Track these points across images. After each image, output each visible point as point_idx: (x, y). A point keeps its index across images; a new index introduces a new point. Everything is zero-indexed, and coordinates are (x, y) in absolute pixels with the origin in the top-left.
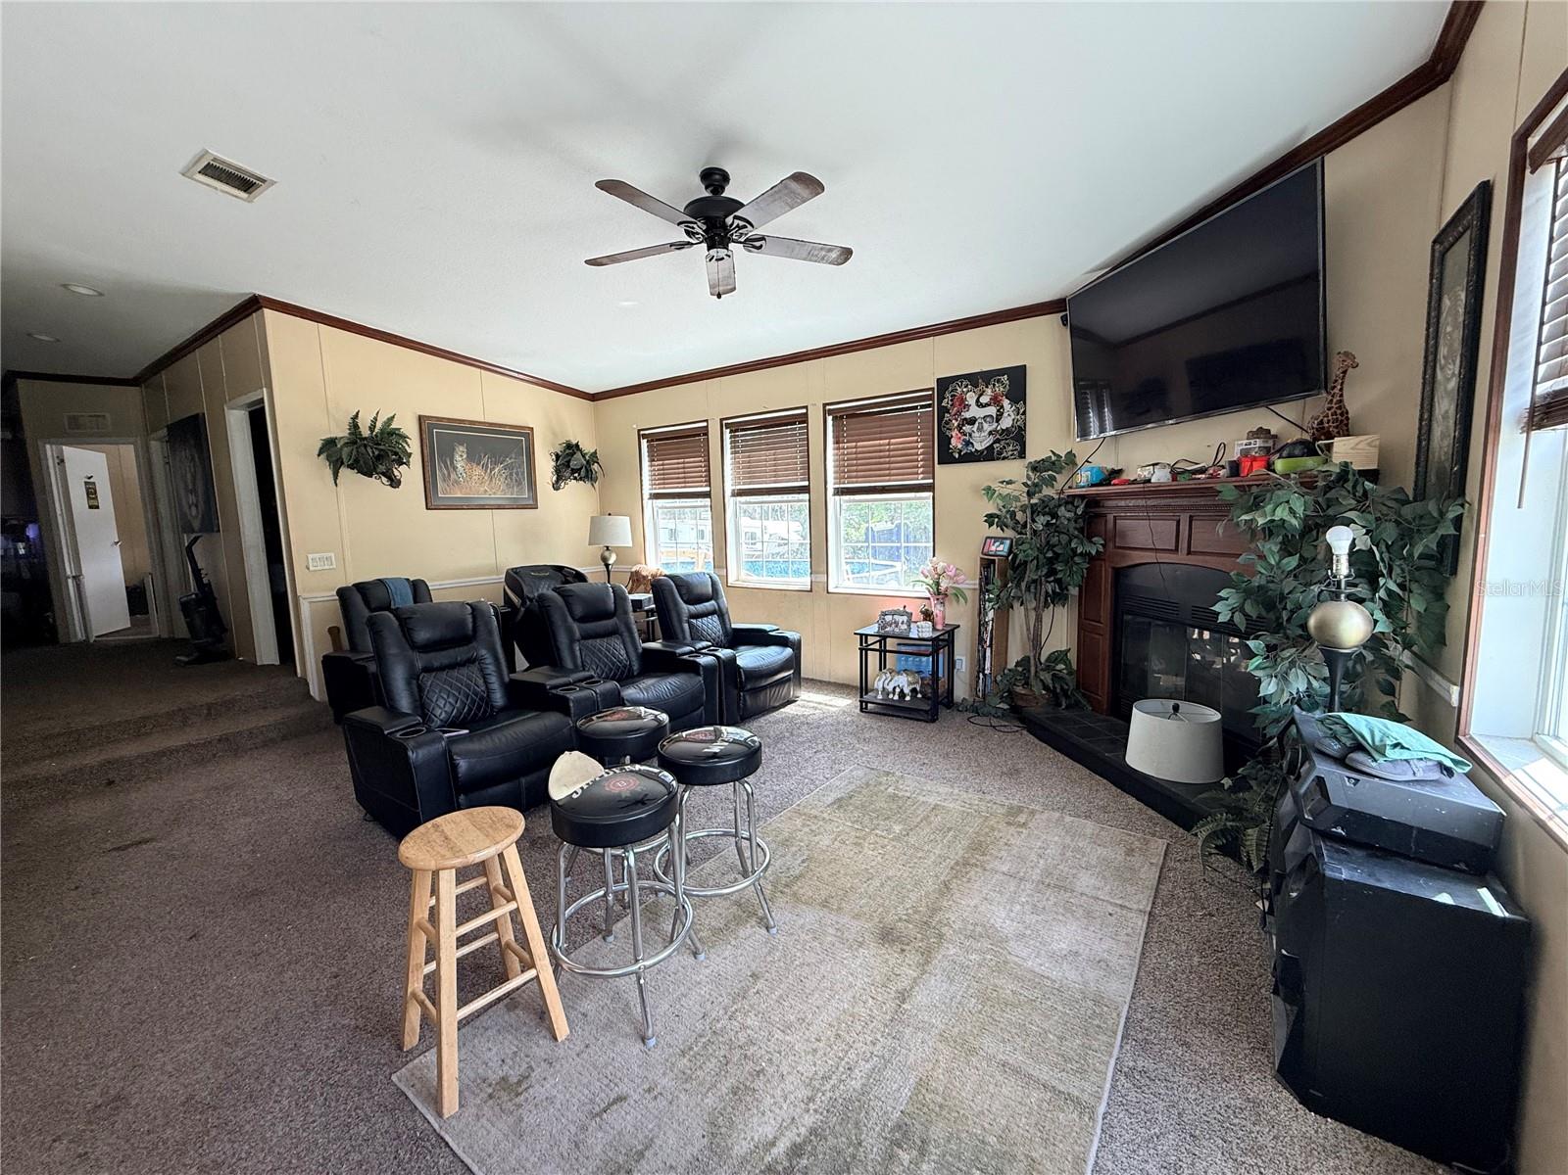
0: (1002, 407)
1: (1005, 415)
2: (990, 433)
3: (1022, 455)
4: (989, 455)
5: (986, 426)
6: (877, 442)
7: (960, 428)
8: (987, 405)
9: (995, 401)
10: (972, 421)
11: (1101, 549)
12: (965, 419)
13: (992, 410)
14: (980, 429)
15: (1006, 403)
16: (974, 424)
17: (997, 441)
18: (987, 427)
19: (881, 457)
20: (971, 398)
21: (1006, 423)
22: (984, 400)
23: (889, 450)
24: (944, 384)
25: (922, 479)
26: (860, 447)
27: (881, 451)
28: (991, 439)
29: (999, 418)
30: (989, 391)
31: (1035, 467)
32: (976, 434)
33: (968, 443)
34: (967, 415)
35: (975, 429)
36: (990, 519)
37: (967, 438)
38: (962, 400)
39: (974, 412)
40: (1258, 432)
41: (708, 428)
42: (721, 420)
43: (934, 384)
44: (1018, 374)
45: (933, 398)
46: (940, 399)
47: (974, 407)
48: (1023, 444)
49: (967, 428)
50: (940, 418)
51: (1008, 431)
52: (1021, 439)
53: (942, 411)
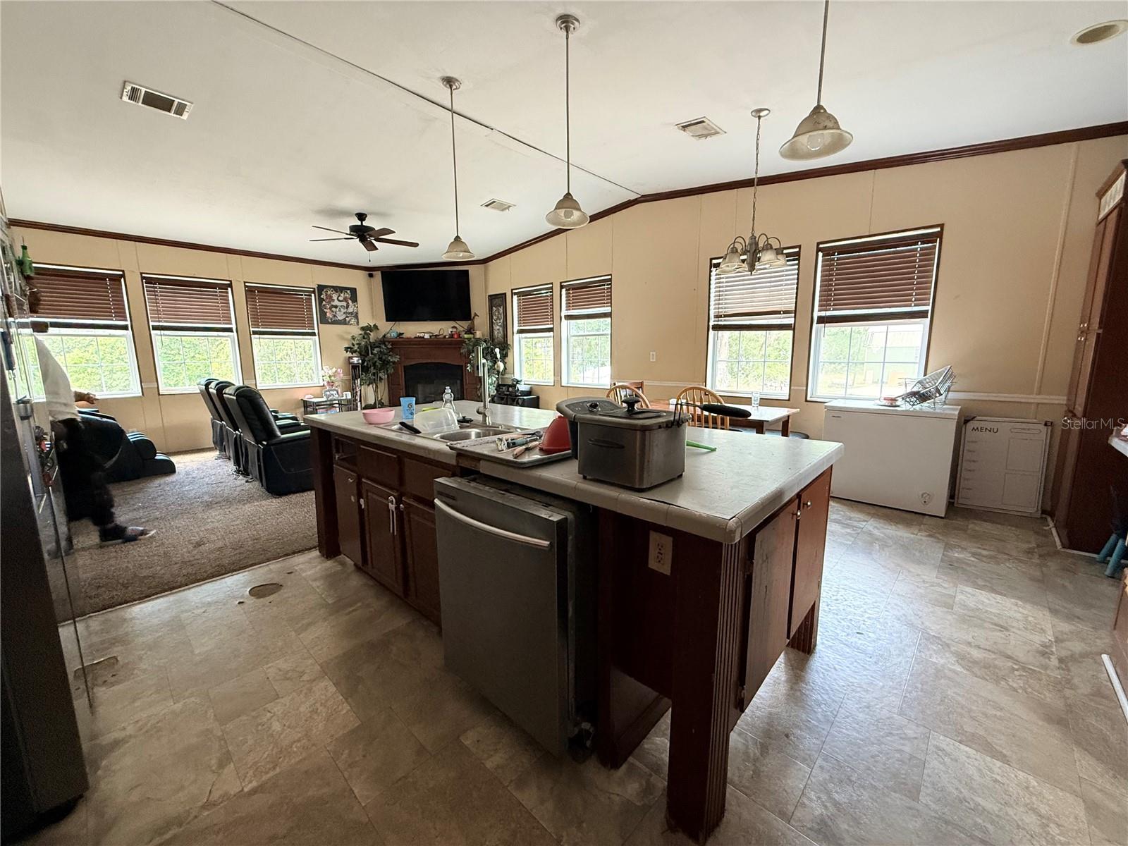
0: (348, 303)
1: (350, 306)
2: (344, 313)
3: (358, 323)
4: (344, 322)
5: (342, 310)
7: (330, 309)
8: (342, 301)
9: (345, 300)
10: (336, 307)
11: (398, 360)
13: (344, 303)
14: (340, 311)
15: (350, 301)
18: (345, 311)
19: (283, 317)
20: (335, 297)
21: (351, 310)
22: (341, 298)
24: (321, 288)
25: (309, 330)
28: (345, 316)
29: (347, 307)
30: (342, 295)
31: (363, 329)
32: (338, 313)
33: (335, 316)
34: (334, 304)
35: (337, 310)
36: (346, 349)
37: (334, 314)
38: (331, 297)
39: (336, 303)
40: (454, 327)
41: (123, 276)
42: (141, 274)
43: (316, 287)
44: (353, 291)
45: (314, 292)
46: (320, 294)
47: (336, 300)
48: (358, 320)
49: (334, 309)
50: (320, 303)
51: (352, 313)
52: (356, 317)
53: (321, 300)
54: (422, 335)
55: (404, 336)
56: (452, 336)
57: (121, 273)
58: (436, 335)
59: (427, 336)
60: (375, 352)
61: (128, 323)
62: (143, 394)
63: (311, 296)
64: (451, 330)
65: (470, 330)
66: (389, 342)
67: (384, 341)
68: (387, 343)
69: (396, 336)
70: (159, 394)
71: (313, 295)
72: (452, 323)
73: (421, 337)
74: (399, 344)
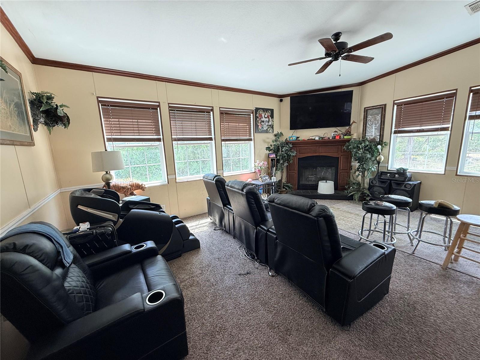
0: (269, 119)
1: (270, 121)
6: (235, 124)
8: (266, 118)
9: (268, 117)
10: (263, 122)
11: (295, 154)
12: (262, 121)
13: (267, 119)
14: (265, 124)
15: (270, 118)
16: (264, 122)
17: (268, 128)
18: (267, 124)
19: (236, 129)
21: (270, 123)
22: (266, 116)
23: (239, 127)
25: (249, 137)
26: (230, 125)
27: (236, 127)
28: (267, 127)
32: (264, 125)
34: (262, 120)
35: (264, 124)
36: (267, 149)
37: (262, 126)
38: (261, 115)
39: (264, 119)
40: (335, 131)
41: (159, 106)
42: (169, 104)
43: (254, 109)
44: (272, 111)
45: (253, 113)
46: (256, 114)
47: (264, 118)
48: (273, 129)
49: (262, 123)
50: (256, 119)
51: (270, 125)
52: (273, 128)
53: (256, 117)
54: (313, 138)
55: (299, 139)
56: (334, 137)
57: (158, 104)
58: (322, 138)
59: (317, 138)
60: (284, 150)
61: (161, 137)
62: (168, 183)
63: (250, 115)
64: (334, 133)
65: (348, 133)
66: (290, 143)
67: (287, 143)
68: (289, 144)
69: (295, 139)
70: (176, 183)
71: (252, 115)
72: (334, 129)
73: (313, 139)
74: (297, 144)
